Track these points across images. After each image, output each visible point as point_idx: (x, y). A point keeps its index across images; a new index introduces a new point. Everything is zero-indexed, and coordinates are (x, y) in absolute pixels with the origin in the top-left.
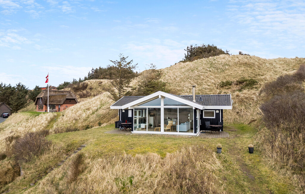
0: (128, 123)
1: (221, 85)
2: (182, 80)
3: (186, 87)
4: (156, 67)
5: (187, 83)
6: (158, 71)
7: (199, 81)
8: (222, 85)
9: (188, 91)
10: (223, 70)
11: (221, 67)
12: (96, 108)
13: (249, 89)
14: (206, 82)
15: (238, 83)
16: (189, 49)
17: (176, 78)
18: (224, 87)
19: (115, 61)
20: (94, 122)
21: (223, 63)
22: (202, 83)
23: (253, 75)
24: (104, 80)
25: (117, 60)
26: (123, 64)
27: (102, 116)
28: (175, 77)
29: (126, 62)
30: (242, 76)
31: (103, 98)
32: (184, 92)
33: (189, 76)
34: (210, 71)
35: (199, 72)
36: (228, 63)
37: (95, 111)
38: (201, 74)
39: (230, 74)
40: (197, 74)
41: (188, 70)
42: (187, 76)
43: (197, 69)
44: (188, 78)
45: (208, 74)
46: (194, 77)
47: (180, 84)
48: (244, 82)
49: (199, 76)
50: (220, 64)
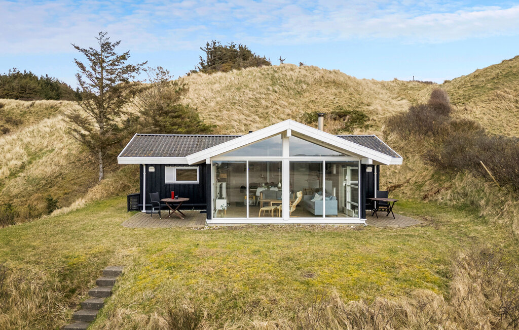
0: (177, 198)
1: (306, 120)
2: (222, 107)
3: (236, 121)
4: (169, 75)
5: (234, 112)
6: (176, 84)
7: (260, 110)
8: (309, 120)
9: (243, 129)
10: (298, 91)
11: (293, 86)
12: (19, 163)
13: (361, 128)
14: (274, 113)
15: (338, 116)
16: (210, 49)
17: (205, 101)
18: (314, 123)
19: (88, 49)
20: (23, 197)
21: (294, 78)
22: (267, 113)
23: (356, 104)
24: (9, 100)
25: (91, 49)
26: (107, 60)
27: (43, 182)
28: (203, 99)
29: (114, 54)
30: (337, 105)
31: (29, 139)
32: (234, 130)
33: (233, 99)
34: (276, 92)
35: (255, 93)
36: (303, 80)
37: (18, 169)
38: (258, 96)
39: (314, 99)
40: (252, 97)
41: (228, 88)
42: (230, 99)
43: (246, 86)
44: (235, 103)
45: (273, 97)
46: (247, 102)
47: (220, 115)
48: (345, 116)
49: (256, 100)
50: (289, 80)
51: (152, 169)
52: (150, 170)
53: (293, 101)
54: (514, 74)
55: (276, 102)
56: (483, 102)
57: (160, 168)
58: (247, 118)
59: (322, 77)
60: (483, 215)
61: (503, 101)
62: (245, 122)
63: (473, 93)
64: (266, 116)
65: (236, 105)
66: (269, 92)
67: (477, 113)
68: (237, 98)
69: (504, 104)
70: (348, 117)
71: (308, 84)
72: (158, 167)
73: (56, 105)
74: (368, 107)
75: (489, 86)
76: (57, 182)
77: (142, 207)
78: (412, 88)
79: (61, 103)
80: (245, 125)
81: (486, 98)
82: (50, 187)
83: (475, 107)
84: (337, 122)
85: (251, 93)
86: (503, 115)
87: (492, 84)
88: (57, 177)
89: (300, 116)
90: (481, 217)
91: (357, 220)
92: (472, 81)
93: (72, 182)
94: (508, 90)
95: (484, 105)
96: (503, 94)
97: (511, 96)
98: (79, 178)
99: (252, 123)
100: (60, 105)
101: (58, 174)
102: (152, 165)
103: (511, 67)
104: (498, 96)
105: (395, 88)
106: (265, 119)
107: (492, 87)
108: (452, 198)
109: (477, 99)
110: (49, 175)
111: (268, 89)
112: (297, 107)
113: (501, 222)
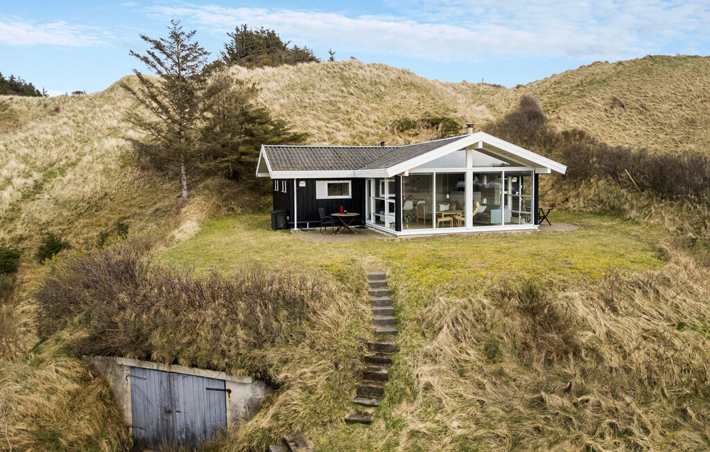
1: (398, 128)
2: (289, 111)
3: (314, 128)
5: (308, 118)
7: (340, 116)
8: (401, 128)
10: (376, 94)
11: (369, 87)
12: (29, 182)
15: (429, 124)
18: (406, 132)
21: (367, 79)
22: (349, 120)
23: (442, 111)
27: (84, 205)
30: (424, 111)
31: (25, 150)
32: (316, 140)
33: (302, 101)
34: (352, 94)
35: (327, 95)
36: (378, 81)
37: (32, 190)
38: (332, 99)
39: (398, 104)
40: (324, 99)
41: (291, 87)
42: (297, 101)
43: (313, 86)
44: (305, 107)
45: (351, 100)
46: (321, 105)
47: (290, 120)
48: (438, 123)
49: (331, 103)
50: (362, 81)
51: (303, 184)
52: (301, 185)
53: (374, 105)
54: (599, 82)
55: (357, 106)
56: (573, 110)
57: (311, 182)
58: (328, 125)
59: (399, 78)
60: (630, 217)
61: (594, 110)
62: (326, 129)
63: (560, 100)
64: (349, 122)
65: (308, 109)
66: (344, 94)
67: (571, 122)
68: (307, 101)
69: (595, 113)
70: (441, 125)
71: (385, 87)
72: (309, 181)
73: (4, 102)
74: (455, 114)
75: (575, 93)
76: (105, 204)
77: (294, 225)
78: (484, 92)
79: (11, 99)
80: (327, 133)
81: (576, 107)
82: (96, 211)
83: (567, 116)
84: (430, 131)
85: (322, 94)
86: (596, 125)
87: (577, 91)
88: (101, 199)
89: (390, 123)
90: (628, 219)
91: (532, 226)
92: (555, 88)
93: (126, 203)
94: (596, 99)
95: (575, 114)
96: (593, 103)
97: (599, 105)
98: (134, 198)
99: (334, 131)
100: (10, 101)
101: (102, 194)
102: (302, 180)
103: (593, 74)
104: (587, 104)
105: (468, 92)
106: (349, 126)
107: (579, 95)
108: (586, 205)
109: (566, 107)
110: (89, 195)
111: (342, 91)
112: (382, 112)
113: (652, 221)
